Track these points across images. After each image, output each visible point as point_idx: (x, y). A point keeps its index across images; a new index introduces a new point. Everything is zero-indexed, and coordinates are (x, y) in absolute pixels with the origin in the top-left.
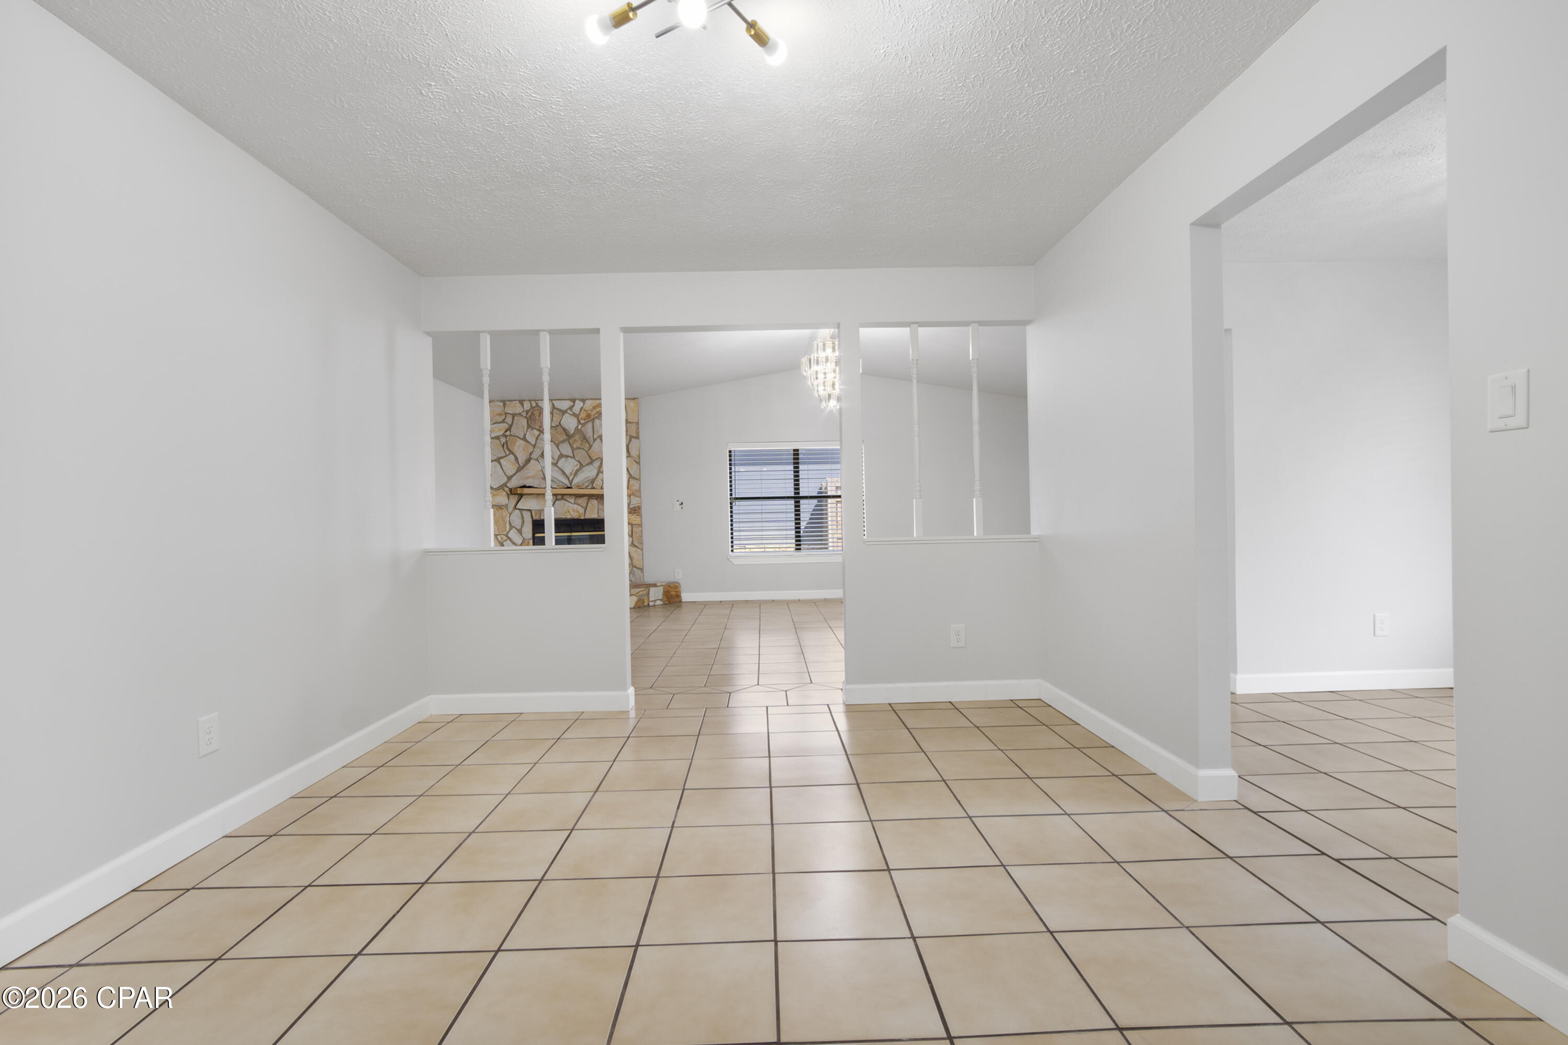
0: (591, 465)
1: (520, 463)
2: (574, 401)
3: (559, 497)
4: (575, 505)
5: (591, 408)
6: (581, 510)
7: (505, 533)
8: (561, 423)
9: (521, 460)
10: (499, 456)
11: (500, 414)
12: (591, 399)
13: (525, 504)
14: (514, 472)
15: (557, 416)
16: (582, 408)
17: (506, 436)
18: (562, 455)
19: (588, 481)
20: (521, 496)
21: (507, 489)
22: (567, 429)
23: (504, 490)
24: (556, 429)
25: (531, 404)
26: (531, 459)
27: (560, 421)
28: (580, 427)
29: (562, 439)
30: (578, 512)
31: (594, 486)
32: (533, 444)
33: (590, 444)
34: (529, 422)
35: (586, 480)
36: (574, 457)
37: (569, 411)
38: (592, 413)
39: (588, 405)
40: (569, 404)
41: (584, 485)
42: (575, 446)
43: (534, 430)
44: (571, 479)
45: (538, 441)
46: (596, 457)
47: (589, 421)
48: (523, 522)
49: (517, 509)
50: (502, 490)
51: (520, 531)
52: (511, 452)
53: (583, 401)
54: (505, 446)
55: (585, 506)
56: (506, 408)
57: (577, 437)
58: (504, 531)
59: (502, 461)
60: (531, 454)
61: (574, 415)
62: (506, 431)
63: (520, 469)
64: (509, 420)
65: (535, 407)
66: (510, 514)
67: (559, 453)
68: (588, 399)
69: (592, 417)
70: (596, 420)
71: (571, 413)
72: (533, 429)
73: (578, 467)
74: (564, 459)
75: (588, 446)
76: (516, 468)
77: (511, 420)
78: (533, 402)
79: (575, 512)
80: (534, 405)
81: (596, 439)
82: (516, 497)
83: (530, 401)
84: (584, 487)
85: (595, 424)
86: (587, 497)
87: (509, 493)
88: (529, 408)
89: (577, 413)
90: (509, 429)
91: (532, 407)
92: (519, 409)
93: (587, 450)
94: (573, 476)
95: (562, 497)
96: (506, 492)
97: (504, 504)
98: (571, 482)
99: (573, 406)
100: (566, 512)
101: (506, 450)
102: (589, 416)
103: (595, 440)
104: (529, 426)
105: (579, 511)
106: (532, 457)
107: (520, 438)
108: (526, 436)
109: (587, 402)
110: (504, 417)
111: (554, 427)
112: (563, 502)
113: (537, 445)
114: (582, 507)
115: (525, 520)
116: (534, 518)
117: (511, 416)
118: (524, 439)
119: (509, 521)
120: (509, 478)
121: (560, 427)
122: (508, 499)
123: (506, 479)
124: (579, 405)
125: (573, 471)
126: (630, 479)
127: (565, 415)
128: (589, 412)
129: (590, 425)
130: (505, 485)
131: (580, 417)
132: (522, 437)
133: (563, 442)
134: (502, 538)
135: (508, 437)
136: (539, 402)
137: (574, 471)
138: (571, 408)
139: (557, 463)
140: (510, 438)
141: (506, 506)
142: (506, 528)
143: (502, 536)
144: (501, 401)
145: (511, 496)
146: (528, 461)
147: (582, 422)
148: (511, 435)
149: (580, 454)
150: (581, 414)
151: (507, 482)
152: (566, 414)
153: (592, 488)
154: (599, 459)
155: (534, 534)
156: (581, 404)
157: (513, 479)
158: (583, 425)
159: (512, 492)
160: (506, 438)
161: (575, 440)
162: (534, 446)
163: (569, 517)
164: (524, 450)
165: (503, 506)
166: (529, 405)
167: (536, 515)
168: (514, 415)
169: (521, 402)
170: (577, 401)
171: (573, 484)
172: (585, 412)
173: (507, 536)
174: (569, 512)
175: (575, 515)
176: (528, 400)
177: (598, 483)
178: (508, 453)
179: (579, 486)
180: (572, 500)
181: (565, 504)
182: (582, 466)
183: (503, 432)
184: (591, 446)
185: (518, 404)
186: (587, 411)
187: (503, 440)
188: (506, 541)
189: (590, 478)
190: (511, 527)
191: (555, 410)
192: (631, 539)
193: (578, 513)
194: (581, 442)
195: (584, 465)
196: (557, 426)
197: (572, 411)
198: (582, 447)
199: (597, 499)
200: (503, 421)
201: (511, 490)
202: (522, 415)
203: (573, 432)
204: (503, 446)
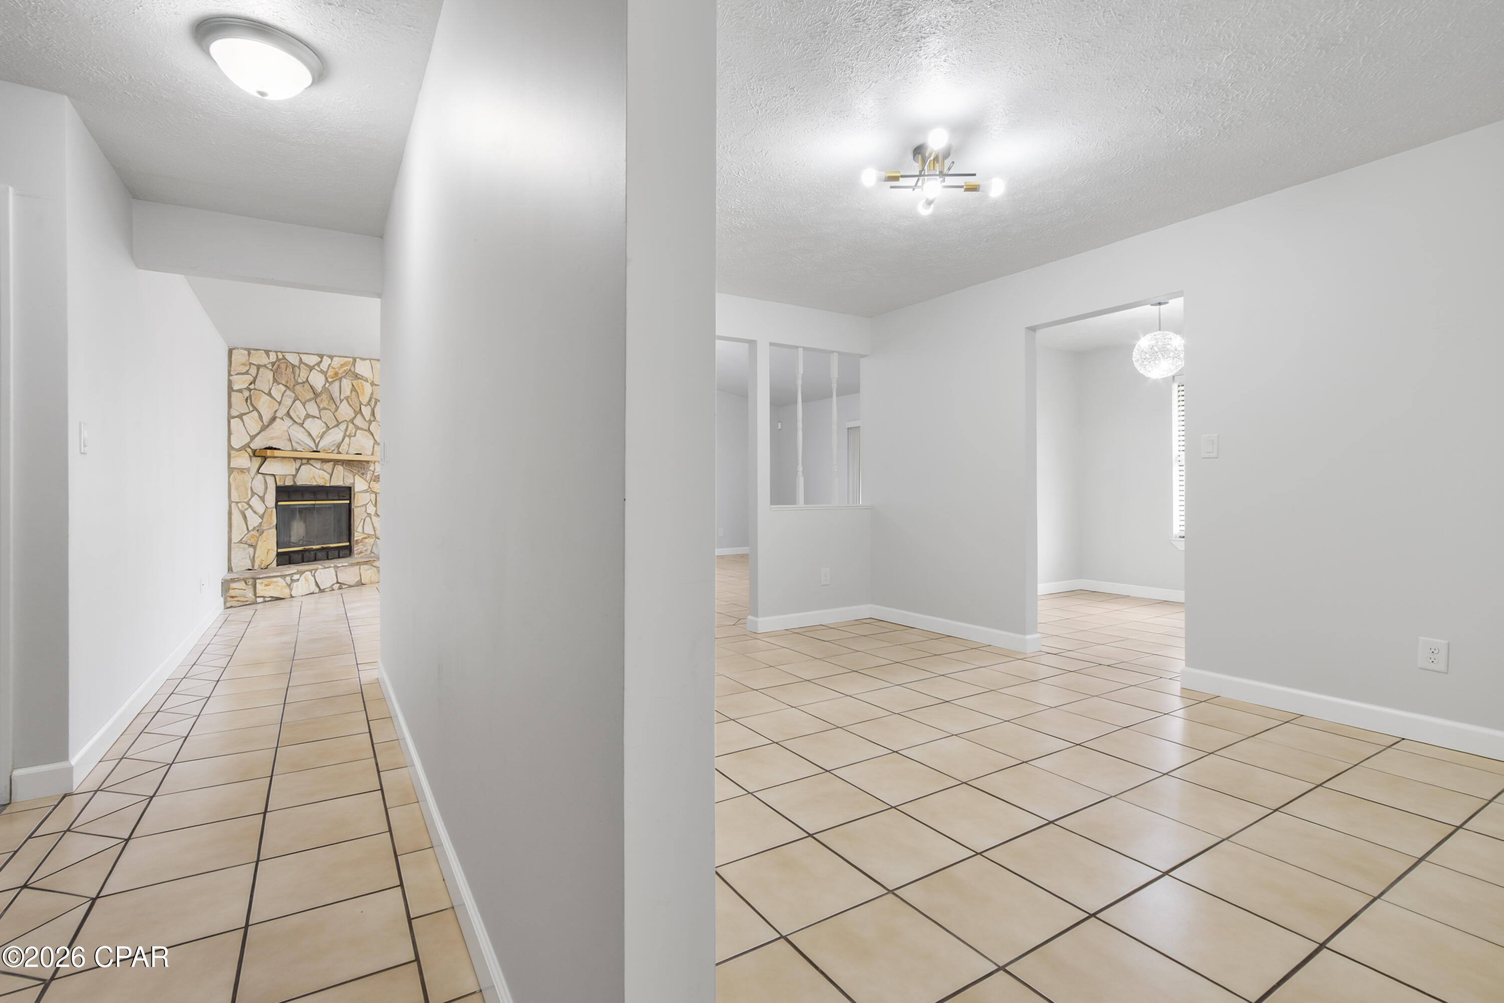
0: (337, 428)
1: (264, 422)
2: (321, 356)
3: (304, 461)
4: (321, 471)
5: (339, 365)
6: (327, 477)
7: (246, 500)
8: (309, 379)
9: (266, 419)
10: (242, 412)
11: (244, 364)
12: (339, 356)
13: (270, 467)
14: (257, 431)
15: (304, 371)
16: (330, 365)
17: (250, 390)
18: (309, 415)
19: (334, 445)
20: (265, 458)
21: (249, 450)
22: (315, 387)
23: (246, 451)
24: (304, 386)
25: (277, 356)
26: (276, 417)
27: (308, 377)
28: (327, 385)
29: (309, 398)
30: (323, 478)
31: (340, 450)
32: (279, 400)
33: (336, 405)
34: (275, 376)
35: (332, 444)
36: (320, 418)
37: (316, 367)
38: (340, 372)
39: (335, 363)
40: (317, 359)
41: (330, 449)
42: (321, 406)
43: (281, 385)
44: (317, 442)
45: (283, 398)
46: (343, 420)
47: (336, 380)
48: (266, 488)
49: (259, 473)
50: (244, 451)
51: (262, 499)
52: (255, 409)
53: (331, 357)
54: (249, 401)
55: (330, 471)
56: (251, 358)
57: (324, 396)
58: (245, 499)
59: (244, 417)
60: (276, 411)
61: (322, 371)
62: (250, 384)
63: (264, 428)
64: (253, 371)
65: (281, 359)
66: (253, 479)
67: (306, 413)
68: (336, 356)
69: (340, 376)
70: (343, 379)
71: (319, 370)
72: (279, 383)
73: (324, 429)
74: (310, 419)
75: (335, 407)
76: (260, 427)
77: (256, 371)
78: (279, 354)
79: (320, 478)
80: (280, 356)
81: (343, 400)
82: (259, 460)
83: (276, 352)
84: (330, 451)
85: (342, 384)
86: (332, 463)
87: (251, 455)
88: (274, 360)
89: (325, 370)
90: (253, 382)
91: (278, 360)
92: (264, 360)
93: (333, 411)
94: (319, 439)
95: (308, 461)
96: (249, 454)
97: (247, 467)
98: (317, 446)
99: (321, 362)
100: (312, 479)
101: (249, 405)
102: (336, 374)
103: (341, 401)
104: (275, 380)
105: (325, 478)
106: (277, 415)
107: (265, 393)
108: (271, 391)
109: (335, 359)
110: (248, 368)
111: (301, 383)
112: (309, 466)
113: (283, 402)
114: (328, 473)
115: (268, 486)
116: (278, 484)
117: (255, 367)
118: (269, 394)
119: (251, 488)
120: (253, 438)
121: (307, 383)
122: (251, 460)
123: (248, 439)
124: (326, 361)
125: (319, 433)
126: (375, 445)
127: (312, 371)
128: (337, 370)
129: (337, 384)
130: (248, 445)
131: (328, 375)
132: (267, 392)
133: (310, 400)
134: (243, 506)
135: (252, 391)
136: (286, 354)
137: (321, 433)
138: (318, 364)
139: (303, 423)
140: (254, 392)
141: (248, 470)
142: (248, 494)
143: (243, 504)
144: (245, 349)
145: (254, 459)
146: (274, 419)
147: (330, 380)
148: (255, 389)
149: (327, 415)
150: (329, 371)
151: (249, 443)
152: (314, 370)
153: (337, 453)
154: (346, 422)
155: (277, 501)
156: (329, 360)
157: (256, 439)
158: (331, 383)
159: (255, 453)
160: (250, 392)
161: (322, 399)
162: (280, 403)
163: (315, 484)
164: (269, 407)
165: (244, 469)
166: (275, 357)
167: (280, 480)
168: (259, 367)
169: (267, 352)
170: (325, 357)
171: (319, 448)
172: (333, 370)
173: (248, 504)
174: (315, 478)
175: (321, 482)
176: (274, 352)
177: (345, 447)
178: (251, 409)
179: (325, 450)
180: (318, 465)
181: (310, 470)
182: (328, 428)
183: (248, 385)
184: (337, 408)
185: (264, 355)
186: (335, 368)
187: (247, 394)
188: (247, 509)
189: (336, 442)
190: (253, 494)
191: (302, 365)
192: (375, 508)
193: (324, 480)
194: (327, 402)
195: (330, 427)
196: (304, 382)
197: (319, 367)
198: (328, 408)
199: (342, 466)
200: (247, 373)
201: (254, 451)
202: (268, 368)
203: (320, 390)
204: (247, 400)
